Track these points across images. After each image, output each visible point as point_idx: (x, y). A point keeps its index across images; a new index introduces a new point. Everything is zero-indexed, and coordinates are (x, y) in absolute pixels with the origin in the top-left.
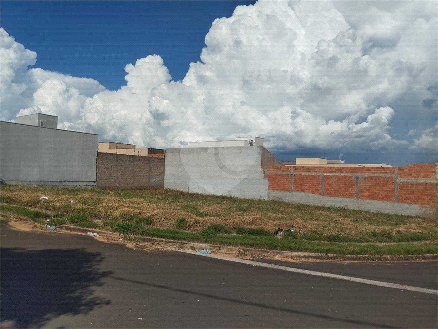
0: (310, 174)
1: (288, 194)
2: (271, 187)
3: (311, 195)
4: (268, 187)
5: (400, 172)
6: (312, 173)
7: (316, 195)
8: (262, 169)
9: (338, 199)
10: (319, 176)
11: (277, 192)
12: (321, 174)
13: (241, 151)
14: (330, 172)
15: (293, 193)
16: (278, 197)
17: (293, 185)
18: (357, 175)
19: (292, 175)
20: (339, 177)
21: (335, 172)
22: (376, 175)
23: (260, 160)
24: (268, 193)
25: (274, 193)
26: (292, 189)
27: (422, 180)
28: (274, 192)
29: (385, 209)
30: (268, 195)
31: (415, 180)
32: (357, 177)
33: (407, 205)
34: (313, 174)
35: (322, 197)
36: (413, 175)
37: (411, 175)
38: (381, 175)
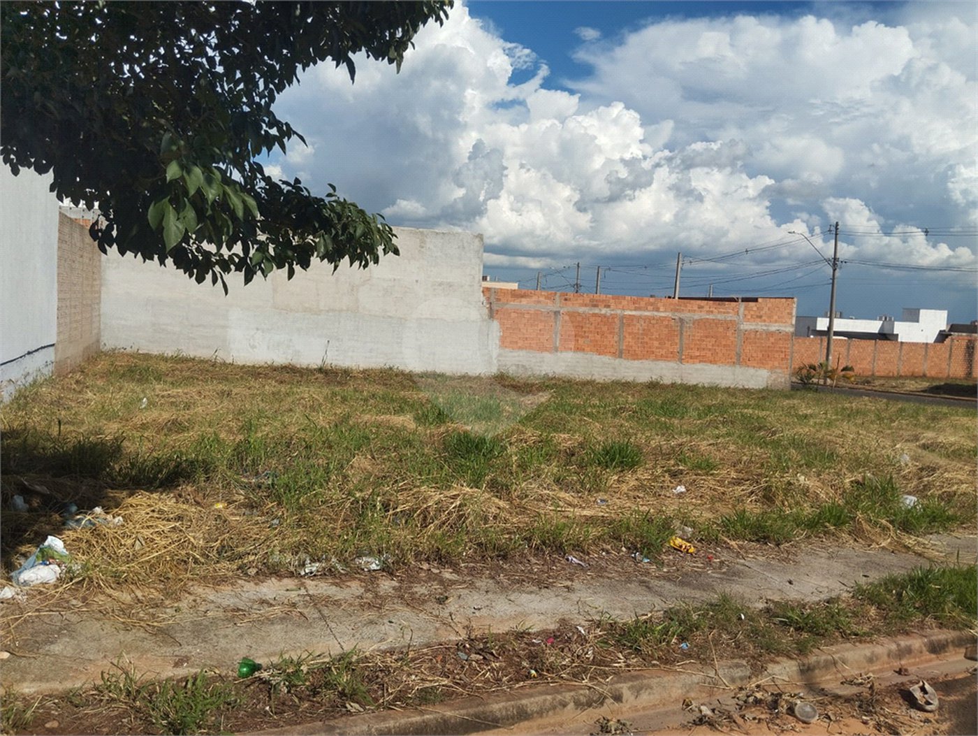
0: (596, 311)
1: (547, 355)
2: (507, 342)
3: (596, 357)
4: (498, 342)
5: (746, 312)
6: (600, 310)
7: (607, 357)
8: (484, 295)
9: (647, 364)
10: (613, 316)
11: (522, 353)
12: (619, 312)
13: (423, 242)
14: (636, 309)
15: (559, 354)
16: (523, 366)
17: (559, 335)
18: (682, 316)
19: (559, 312)
20: (649, 319)
21: (647, 309)
22: (711, 317)
23: (479, 270)
24: (499, 355)
25: (514, 357)
26: (558, 344)
27: (773, 328)
28: (516, 354)
29: (722, 379)
30: (499, 361)
31: (766, 326)
32: (681, 320)
33: (752, 371)
34: (603, 311)
35: (618, 361)
36: (764, 318)
37: (761, 317)
38: (720, 317)
